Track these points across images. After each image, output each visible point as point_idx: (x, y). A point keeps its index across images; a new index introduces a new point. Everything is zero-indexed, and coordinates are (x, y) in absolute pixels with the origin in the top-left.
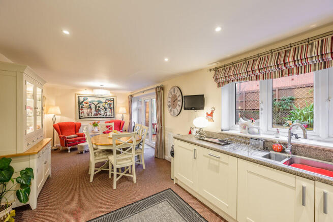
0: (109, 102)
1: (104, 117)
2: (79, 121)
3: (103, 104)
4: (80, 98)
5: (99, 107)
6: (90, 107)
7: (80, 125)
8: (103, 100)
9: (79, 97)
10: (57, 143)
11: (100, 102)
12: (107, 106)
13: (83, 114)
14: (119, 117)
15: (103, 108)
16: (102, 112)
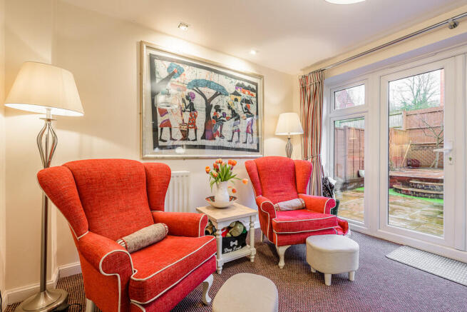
0: (246, 95)
1: (233, 145)
2: (154, 157)
3: (230, 99)
4: (157, 62)
5: (218, 108)
6: (192, 108)
7: (166, 175)
8: (230, 86)
9: (152, 59)
10: (62, 259)
11: (220, 92)
12: (239, 108)
13: (166, 130)
14: (273, 148)
15: (229, 113)
16: (228, 127)
